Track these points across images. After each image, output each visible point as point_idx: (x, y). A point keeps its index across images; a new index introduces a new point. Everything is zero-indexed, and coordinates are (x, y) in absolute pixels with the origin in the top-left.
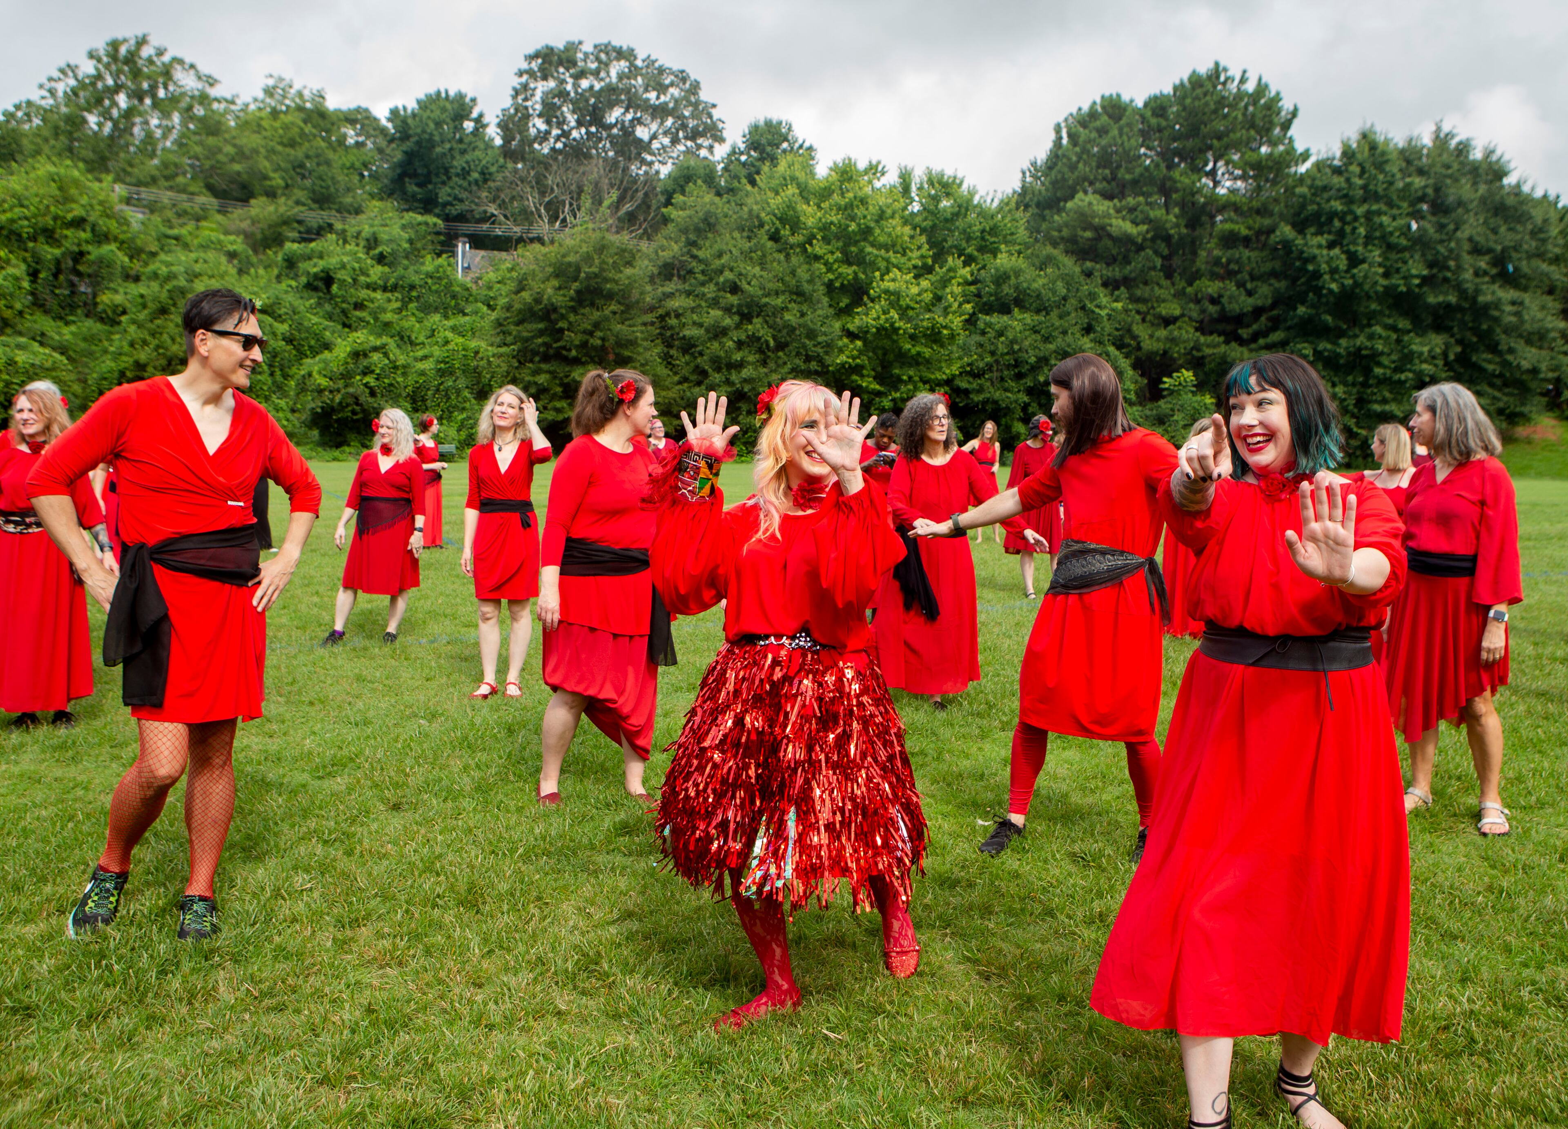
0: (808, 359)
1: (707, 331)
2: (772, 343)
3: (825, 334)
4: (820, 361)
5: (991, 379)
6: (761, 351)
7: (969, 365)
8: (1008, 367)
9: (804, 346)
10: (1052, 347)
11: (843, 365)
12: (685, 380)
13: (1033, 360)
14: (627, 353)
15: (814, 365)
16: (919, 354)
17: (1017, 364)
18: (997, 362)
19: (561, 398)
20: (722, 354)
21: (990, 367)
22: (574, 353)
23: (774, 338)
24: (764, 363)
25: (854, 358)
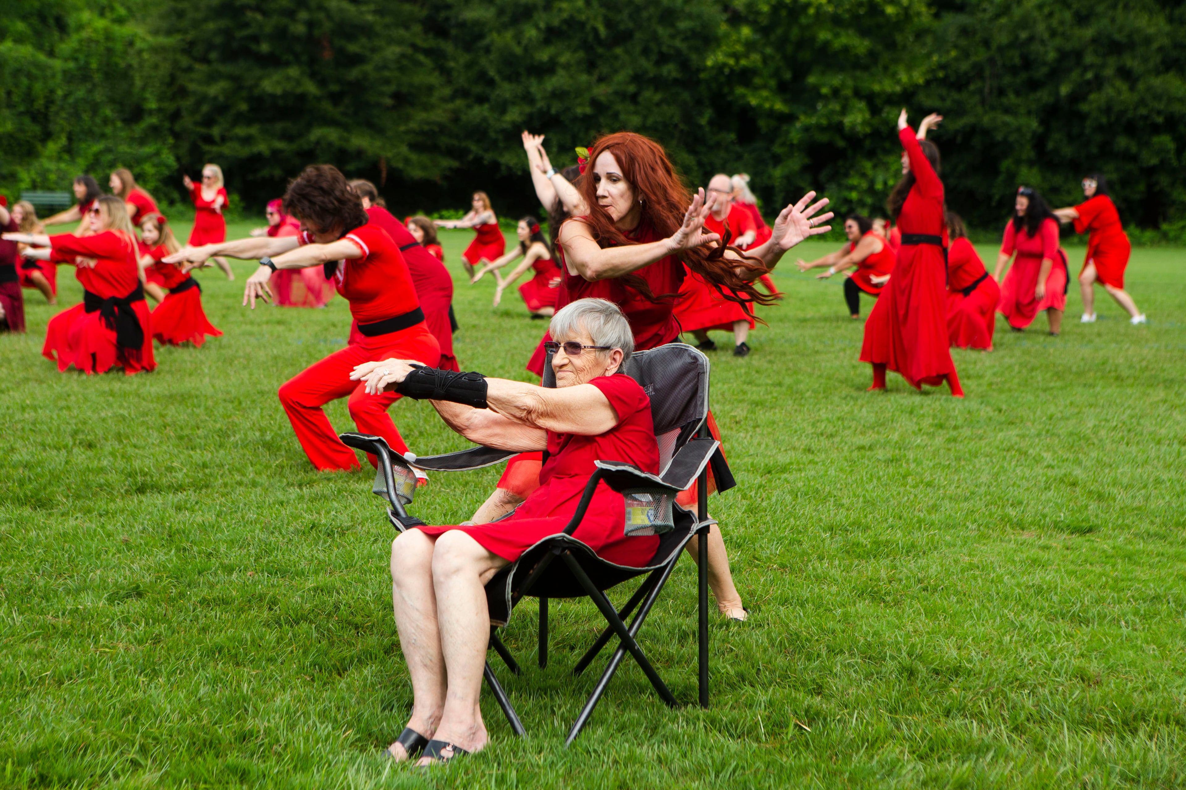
0: (663, 59)
1: (501, 12)
2: (602, 30)
3: (690, 16)
4: (684, 65)
5: (980, 91)
6: (586, 46)
7: (942, 67)
8: (1013, 70)
9: (655, 37)
10: (1088, 33)
11: (720, 68)
12: (463, 93)
13: (1052, 55)
14: (353, 48)
15: (670, 70)
16: (846, 49)
17: (1027, 63)
18: (991, 61)
19: (249, 123)
20: (518, 50)
21: (978, 71)
22: (265, 47)
23: (609, 24)
24: (591, 65)
25: (736, 56)
